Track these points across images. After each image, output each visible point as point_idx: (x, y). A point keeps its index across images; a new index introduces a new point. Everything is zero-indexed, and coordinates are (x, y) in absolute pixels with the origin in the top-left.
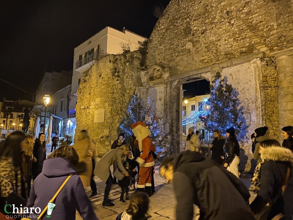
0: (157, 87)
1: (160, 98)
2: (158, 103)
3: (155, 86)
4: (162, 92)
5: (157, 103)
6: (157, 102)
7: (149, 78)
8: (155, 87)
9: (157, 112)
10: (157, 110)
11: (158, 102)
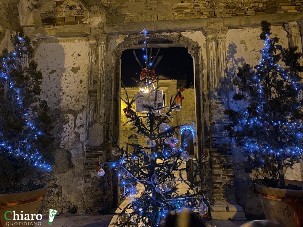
0: (64, 41)
1: (75, 66)
2: (66, 78)
3: (59, 39)
4: (79, 55)
5: (63, 78)
6: (64, 74)
7: (40, 19)
8: (58, 41)
9: (64, 97)
10: (63, 93)
11: (67, 75)
